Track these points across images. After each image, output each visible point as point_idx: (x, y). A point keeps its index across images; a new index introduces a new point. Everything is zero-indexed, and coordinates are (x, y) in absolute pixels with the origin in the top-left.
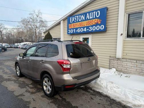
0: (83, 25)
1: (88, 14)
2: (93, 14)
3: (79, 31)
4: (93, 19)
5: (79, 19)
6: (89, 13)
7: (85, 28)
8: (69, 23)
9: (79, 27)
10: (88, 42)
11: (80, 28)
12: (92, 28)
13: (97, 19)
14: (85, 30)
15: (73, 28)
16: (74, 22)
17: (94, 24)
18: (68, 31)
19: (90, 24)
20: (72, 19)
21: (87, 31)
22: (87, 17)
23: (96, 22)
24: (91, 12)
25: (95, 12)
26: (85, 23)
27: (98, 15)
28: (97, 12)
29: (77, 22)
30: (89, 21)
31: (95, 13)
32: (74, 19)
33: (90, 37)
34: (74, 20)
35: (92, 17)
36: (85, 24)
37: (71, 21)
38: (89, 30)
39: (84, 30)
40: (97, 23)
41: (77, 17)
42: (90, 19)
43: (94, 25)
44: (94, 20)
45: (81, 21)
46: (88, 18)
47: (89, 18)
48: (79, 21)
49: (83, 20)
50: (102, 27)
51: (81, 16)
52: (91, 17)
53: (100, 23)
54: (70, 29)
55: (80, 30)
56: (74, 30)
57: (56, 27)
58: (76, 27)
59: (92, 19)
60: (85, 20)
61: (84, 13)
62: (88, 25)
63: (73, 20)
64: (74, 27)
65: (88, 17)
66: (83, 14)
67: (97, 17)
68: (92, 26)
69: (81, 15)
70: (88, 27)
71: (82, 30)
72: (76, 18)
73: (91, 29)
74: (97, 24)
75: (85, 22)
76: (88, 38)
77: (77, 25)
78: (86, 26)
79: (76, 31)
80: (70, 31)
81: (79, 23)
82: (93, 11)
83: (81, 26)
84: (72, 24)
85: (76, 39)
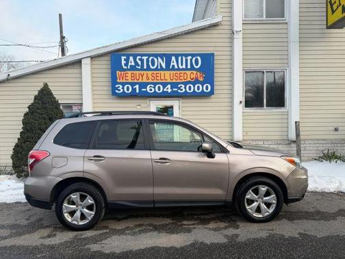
0: (163, 78)
1: (173, 58)
2: (186, 60)
3: (151, 90)
4: (186, 69)
5: (150, 63)
6: (177, 56)
7: (169, 86)
8: (115, 67)
9: (150, 81)
10: (172, 114)
11: (155, 84)
12: (185, 88)
13: (195, 72)
14: (169, 91)
15: (130, 81)
16: (133, 68)
17: (189, 79)
18: (114, 89)
19: (182, 78)
20: (127, 60)
21: (173, 91)
22: (172, 64)
23: (192, 76)
24: (182, 55)
25: (190, 57)
27: (197, 65)
28: (194, 59)
29: (142, 69)
30: (178, 72)
31: (192, 60)
32: (135, 62)
34: (133, 64)
35: (184, 67)
36: (167, 77)
37: (126, 65)
38: (179, 91)
39: (165, 90)
40: (197, 79)
41: (145, 58)
42: (179, 69)
43: (189, 82)
44: (188, 72)
45: (156, 69)
46: (173, 66)
47: (176, 67)
48: (148, 69)
49: (162, 69)
50: (206, 88)
51: (156, 59)
52: (182, 65)
53: (201, 79)
54: (123, 84)
55: (154, 88)
56: (137, 86)
58: (140, 81)
59: (183, 69)
60: (168, 69)
61: (165, 55)
62: (174, 81)
63: (130, 64)
64: (136, 81)
65: (175, 64)
66: (162, 56)
67: (196, 67)
68: (185, 84)
69: (156, 56)
70: (174, 85)
71: (159, 89)
72: (142, 60)
74: (195, 82)
75: (167, 73)
76: (172, 107)
77: (147, 76)
78: (169, 81)
79: (143, 90)
80: (123, 88)
81: (150, 73)
82: (186, 55)
83: (155, 81)
84: (130, 72)
85: (138, 107)
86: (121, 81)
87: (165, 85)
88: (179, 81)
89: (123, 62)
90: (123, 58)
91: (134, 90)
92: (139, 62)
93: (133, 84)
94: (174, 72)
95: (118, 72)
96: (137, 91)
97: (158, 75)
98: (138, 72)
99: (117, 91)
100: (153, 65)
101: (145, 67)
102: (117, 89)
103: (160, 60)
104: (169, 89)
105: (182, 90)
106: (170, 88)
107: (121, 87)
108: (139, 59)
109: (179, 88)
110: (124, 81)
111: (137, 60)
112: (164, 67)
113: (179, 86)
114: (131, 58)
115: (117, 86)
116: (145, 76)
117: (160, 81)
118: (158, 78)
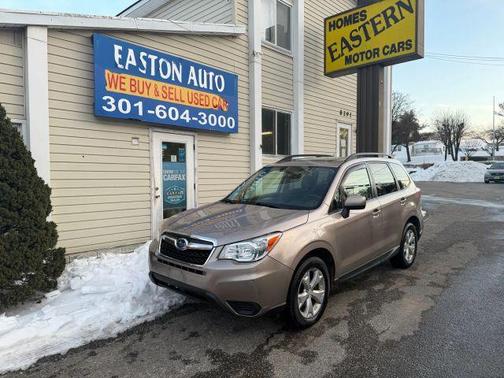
0: (178, 98)
2: (208, 76)
3: (161, 114)
4: (208, 90)
5: (160, 69)
6: (197, 67)
7: (187, 112)
9: (160, 98)
11: (168, 105)
12: (207, 118)
13: (218, 97)
14: (188, 119)
15: (128, 92)
16: (133, 70)
17: (211, 107)
20: (124, 53)
21: (191, 121)
22: (190, 78)
23: (216, 103)
24: (204, 68)
26: (184, 94)
28: (217, 77)
29: (148, 75)
30: (199, 92)
31: (214, 78)
32: (138, 61)
34: (134, 63)
35: (205, 86)
36: (184, 98)
38: (200, 122)
39: (182, 117)
41: (153, 58)
42: (198, 88)
43: (212, 111)
44: (211, 96)
45: (169, 81)
46: (192, 81)
47: (196, 84)
48: (157, 78)
49: (176, 82)
52: (203, 83)
53: (225, 109)
54: (117, 97)
55: (167, 111)
56: (140, 104)
58: (145, 95)
59: (203, 89)
60: (184, 84)
61: (181, 60)
62: (193, 105)
63: (128, 62)
64: (137, 94)
65: (194, 78)
67: (220, 90)
68: (207, 112)
70: (194, 112)
73: (205, 120)
74: (218, 111)
75: (185, 90)
76: (183, 146)
78: (187, 103)
79: (150, 112)
80: (116, 104)
81: (160, 84)
82: (208, 70)
83: (167, 100)
84: (128, 77)
85: (135, 142)
86: (113, 90)
87: (181, 109)
88: (199, 106)
89: (117, 57)
90: (117, 48)
91: (135, 110)
92: (144, 63)
93: (133, 100)
94: (190, 90)
95: (107, 71)
96: (141, 113)
97: (172, 91)
98: (141, 79)
99: (105, 108)
100: (165, 74)
101: (153, 73)
102: (105, 103)
103: (174, 66)
104: (186, 117)
105: (203, 121)
106: (188, 115)
107: (113, 100)
108: (144, 57)
109: (200, 118)
110: (118, 91)
111: (141, 58)
112: (180, 80)
113: (200, 114)
114: (131, 52)
115: (105, 98)
116: (152, 89)
117: (174, 102)
118: (172, 96)
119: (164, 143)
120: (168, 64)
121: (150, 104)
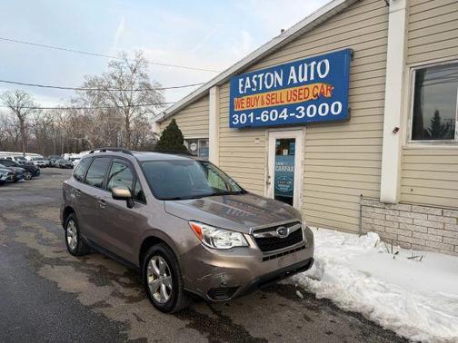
0: (278, 98)
1: (293, 68)
2: (309, 68)
3: (265, 118)
4: (309, 82)
5: (266, 83)
6: (296, 65)
7: (285, 111)
8: (234, 93)
9: (265, 106)
10: (294, 151)
11: (269, 109)
12: (305, 111)
13: (319, 85)
14: (285, 117)
15: (246, 108)
16: (249, 92)
17: (311, 97)
18: (232, 119)
19: (301, 97)
20: (244, 83)
21: (289, 118)
22: (291, 77)
23: (317, 91)
24: (302, 62)
25: (314, 63)
26: (284, 96)
27: (323, 73)
28: (320, 64)
29: (258, 92)
30: (298, 88)
31: (316, 66)
32: (252, 83)
33: (299, 135)
34: (249, 86)
35: (306, 79)
36: (284, 99)
37: (243, 89)
38: (297, 116)
39: (280, 116)
40: (322, 94)
41: (261, 76)
42: (299, 84)
43: (311, 102)
44: (311, 87)
45: (273, 89)
46: (292, 80)
47: (295, 81)
48: (265, 90)
49: (279, 87)
50: (336, 108)
52: (303, 77)
53: (329, 95)
54: (239, 113)
55: (269, 115)
56: (252, 114)
57: (196, 105)
58: (255, 107)
59: (304, 83)
60: (285, 86)
61: (282, 66)
62: (292, 102)
63: (246, 87)
64: (250, 108)
65: (294, 77)
66: (278, 69)
67: (321, 76)
68: (306, 105)
69: (272, 70)
70: (292, 108)
71: (273, 116)
72: (257, 79)
73: (303, 113)
74: (319, 100)
75: (284, 91)
76: (293, 140)
77: (260, 101)
78: (286, 103)
79: (258, 118)
80: (239, 118)
81: (265, 94)
82: (309, 61)
83: (270, 105)
84: (246, 98)
85: (257, 141)
86: (238, 109)
87: (280, 109)
88: (298, 101)
89: (241, 86)
90: (241, 80)
91: (249, 119)
92: (255, 83)
93: (248, 112)
94: (292, 89)
95: (235, 99)
96: (252, 121)
97: (273, 96)
98: (253, 96)
99: (234, 122)
100: (269, 84)
101: (261, 88)
102: (234, 119)
103: (277, 75)
104: (284, 115)
105: (301, 114)
106: (286, 113)
107: (237, 116)
108: (255, 79)
109: (298, 113)
110: (240, 109)
111: (253, 80)
112: (281, 84)
113: (298, 109)
114: (248, 79)
115: (234, 116)
117: (275, 105)
118: (274, 101)
119: (277, 140)
120: (272, 75)
121: (258, 112)
